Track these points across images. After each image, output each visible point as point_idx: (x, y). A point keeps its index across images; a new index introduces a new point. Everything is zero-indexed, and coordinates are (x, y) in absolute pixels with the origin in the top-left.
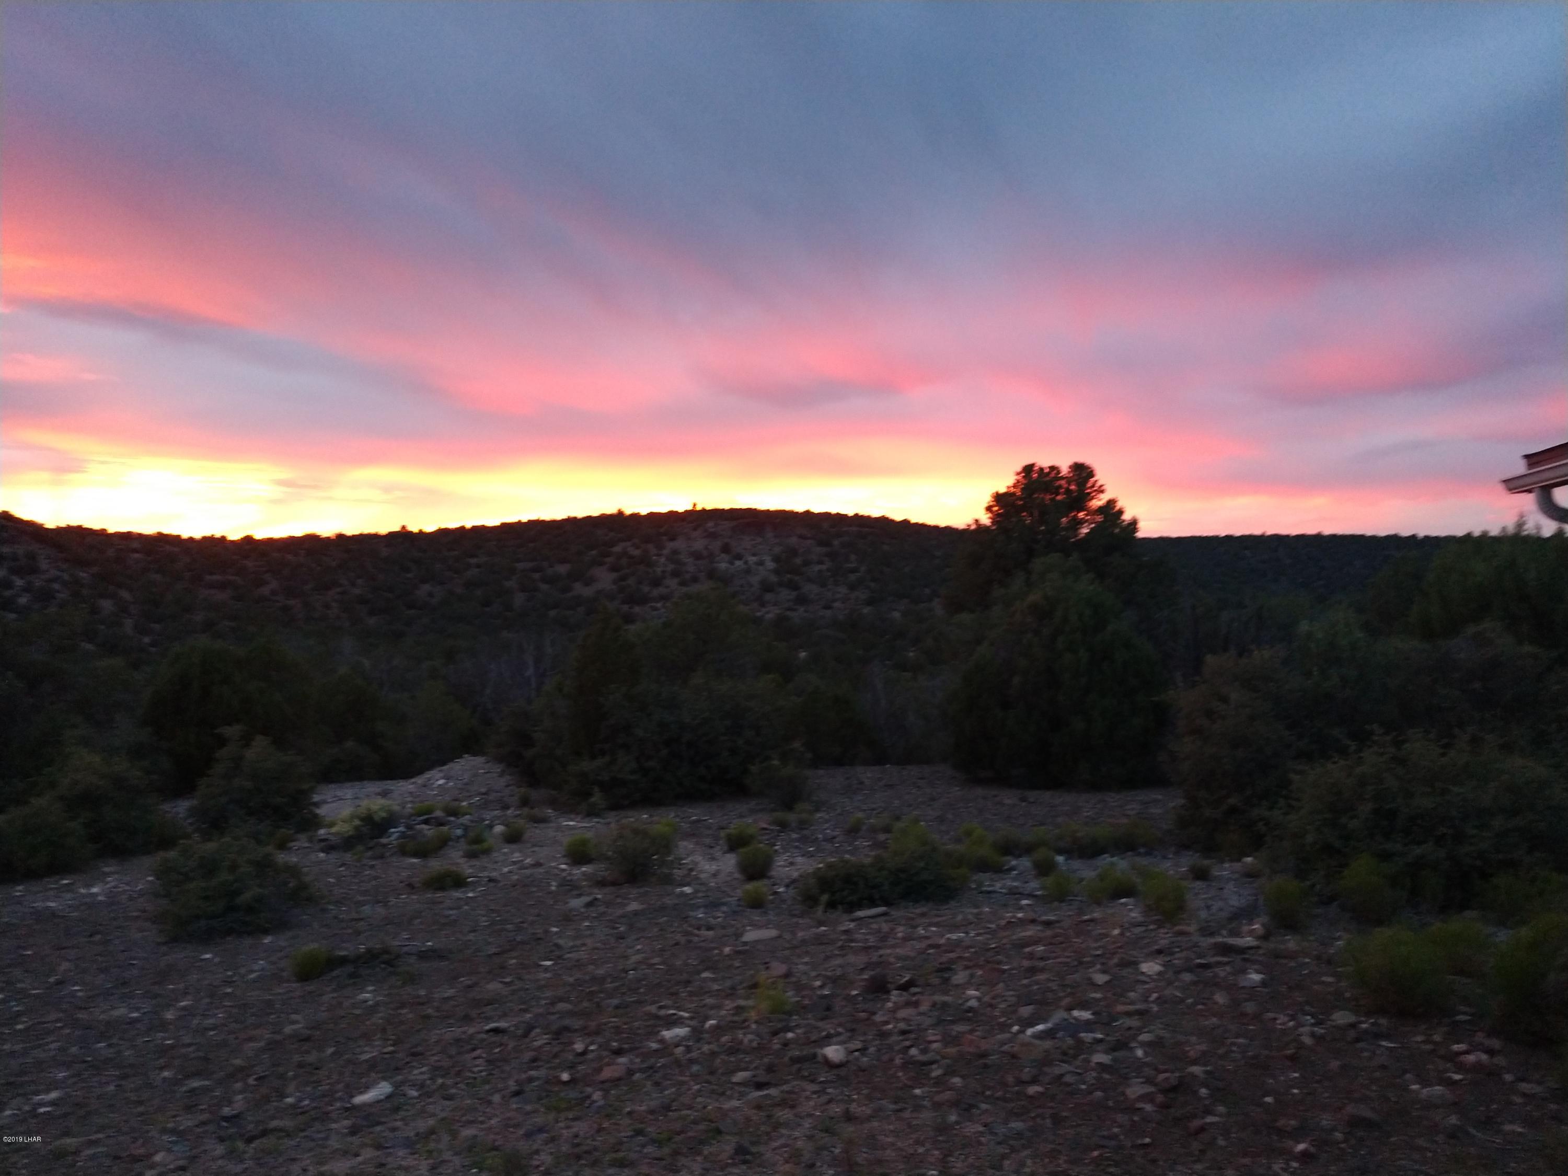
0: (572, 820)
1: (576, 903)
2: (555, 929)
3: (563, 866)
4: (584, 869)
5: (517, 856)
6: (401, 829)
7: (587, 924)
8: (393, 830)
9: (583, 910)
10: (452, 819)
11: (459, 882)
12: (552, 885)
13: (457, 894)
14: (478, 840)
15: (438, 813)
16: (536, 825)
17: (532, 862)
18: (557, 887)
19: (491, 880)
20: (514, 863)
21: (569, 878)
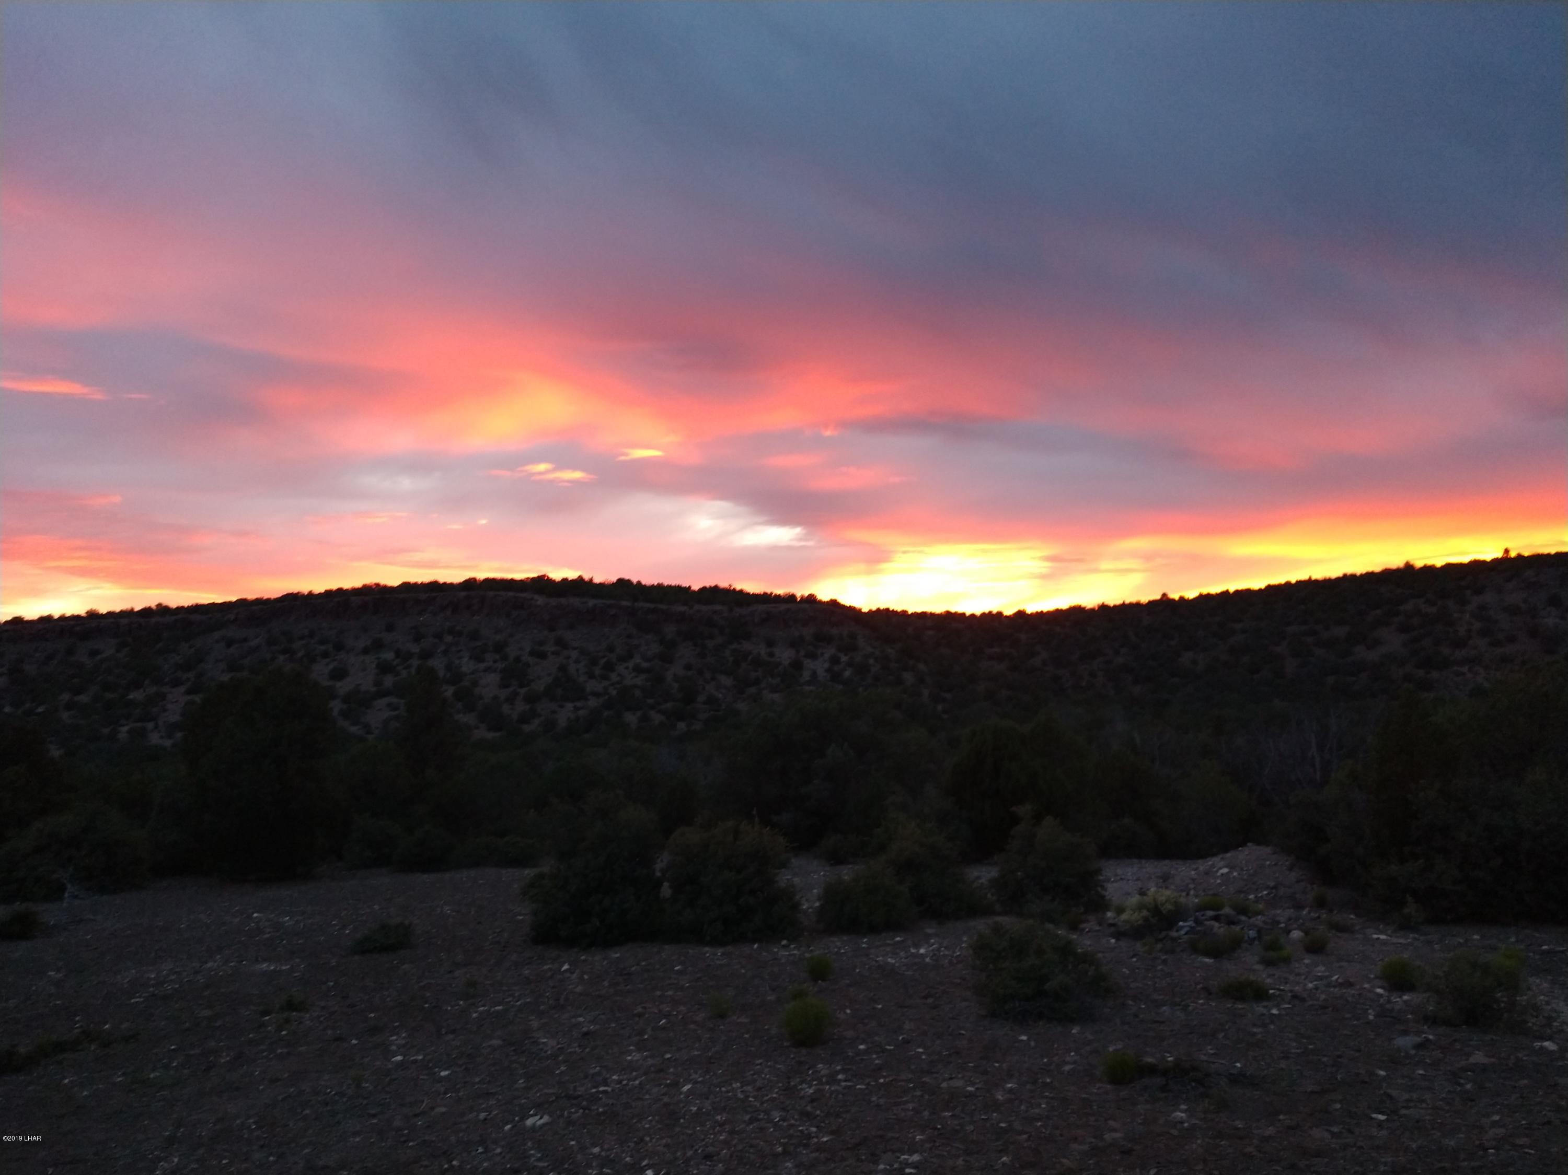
0: (1381, 932)
1: (1405, 1042)
2: (1382, 1073)
3: (1379, 991)
4: (1405, 997)
5: (1320, 970)
6: (1191, 923)
7: (1421, 1072)
8: (1181, 924)
9: (1413, 1052)
10: (1243, 918)
11: (1260, 994)
12: (1370, 1014)
13: (1259, 1009)
14: (1273, 946)
15: (1227, 910)
16: (1339, 934)
17: (1340, 981)
18: (1375, 1016)
19: (1295, 997)
20: (1320, 978)
21: (1388, 1006)
